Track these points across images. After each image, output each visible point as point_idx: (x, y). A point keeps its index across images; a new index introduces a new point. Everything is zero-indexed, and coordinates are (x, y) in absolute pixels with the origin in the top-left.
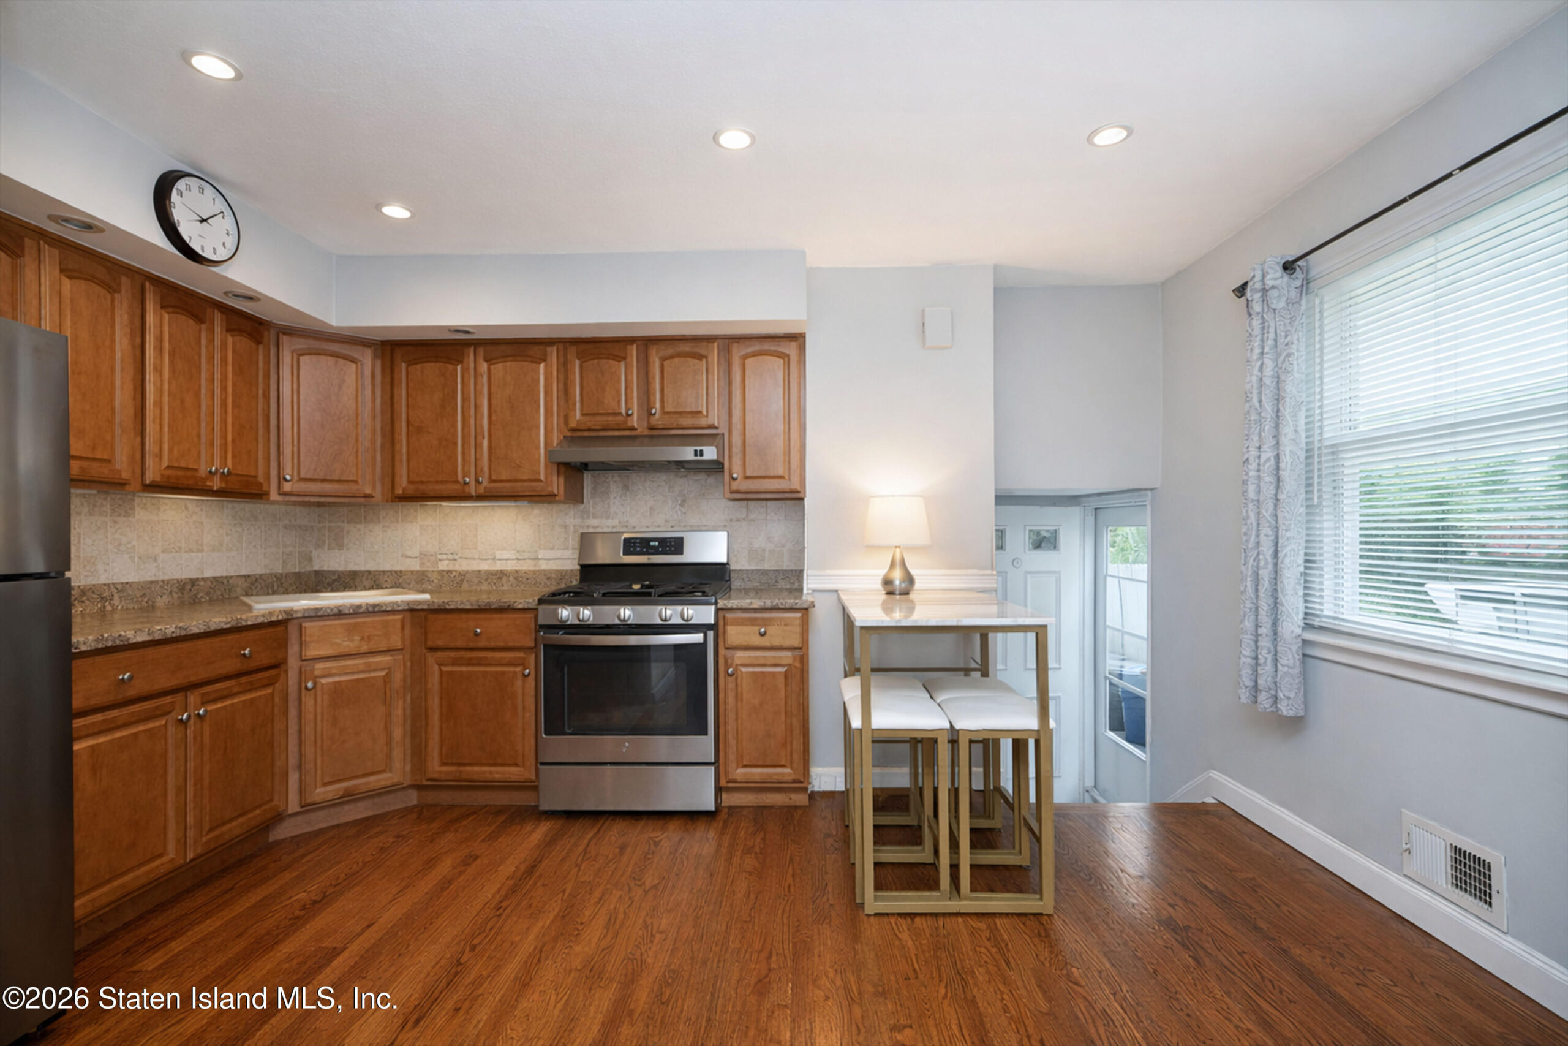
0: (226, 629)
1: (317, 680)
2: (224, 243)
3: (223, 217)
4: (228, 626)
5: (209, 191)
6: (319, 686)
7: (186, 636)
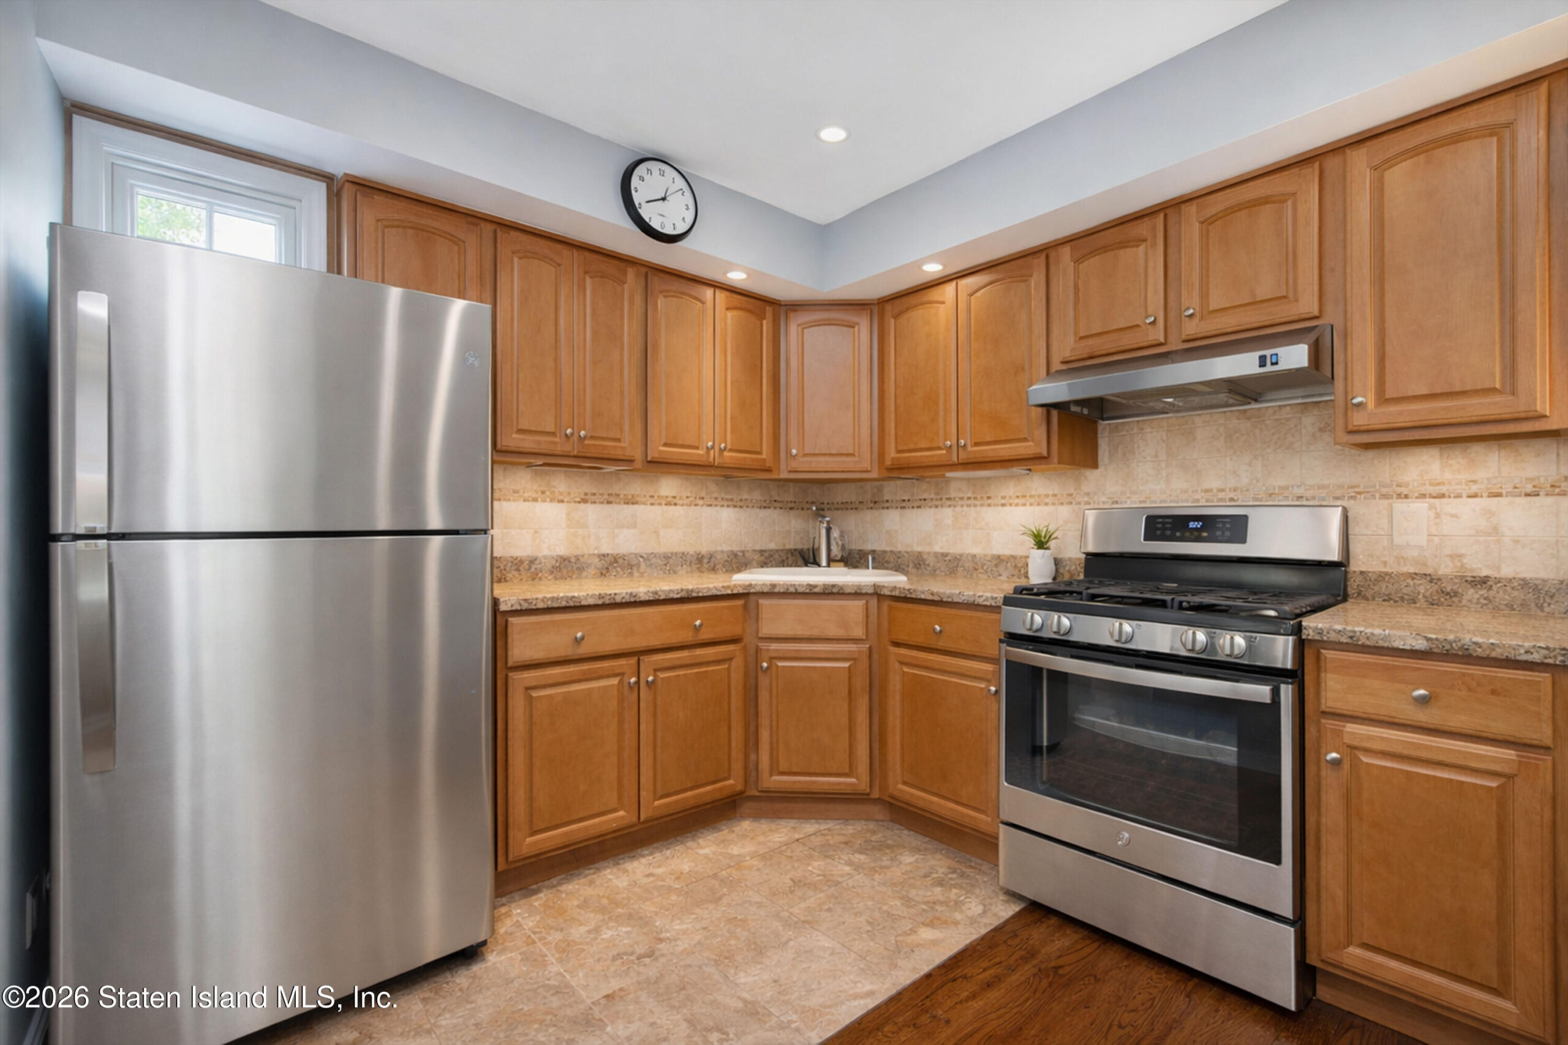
0: (677, 599)
1: (774, 661)
2: (684, 219)
3: (683, 195)
4: (678, 596)
5: (670, 173)
6: (774, 668)
7: (635, 602)
